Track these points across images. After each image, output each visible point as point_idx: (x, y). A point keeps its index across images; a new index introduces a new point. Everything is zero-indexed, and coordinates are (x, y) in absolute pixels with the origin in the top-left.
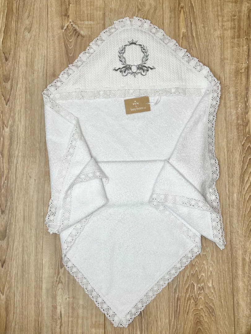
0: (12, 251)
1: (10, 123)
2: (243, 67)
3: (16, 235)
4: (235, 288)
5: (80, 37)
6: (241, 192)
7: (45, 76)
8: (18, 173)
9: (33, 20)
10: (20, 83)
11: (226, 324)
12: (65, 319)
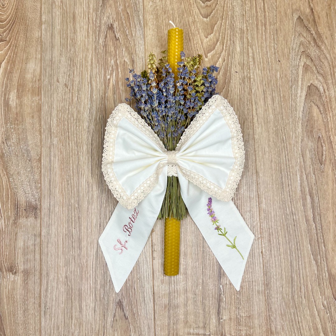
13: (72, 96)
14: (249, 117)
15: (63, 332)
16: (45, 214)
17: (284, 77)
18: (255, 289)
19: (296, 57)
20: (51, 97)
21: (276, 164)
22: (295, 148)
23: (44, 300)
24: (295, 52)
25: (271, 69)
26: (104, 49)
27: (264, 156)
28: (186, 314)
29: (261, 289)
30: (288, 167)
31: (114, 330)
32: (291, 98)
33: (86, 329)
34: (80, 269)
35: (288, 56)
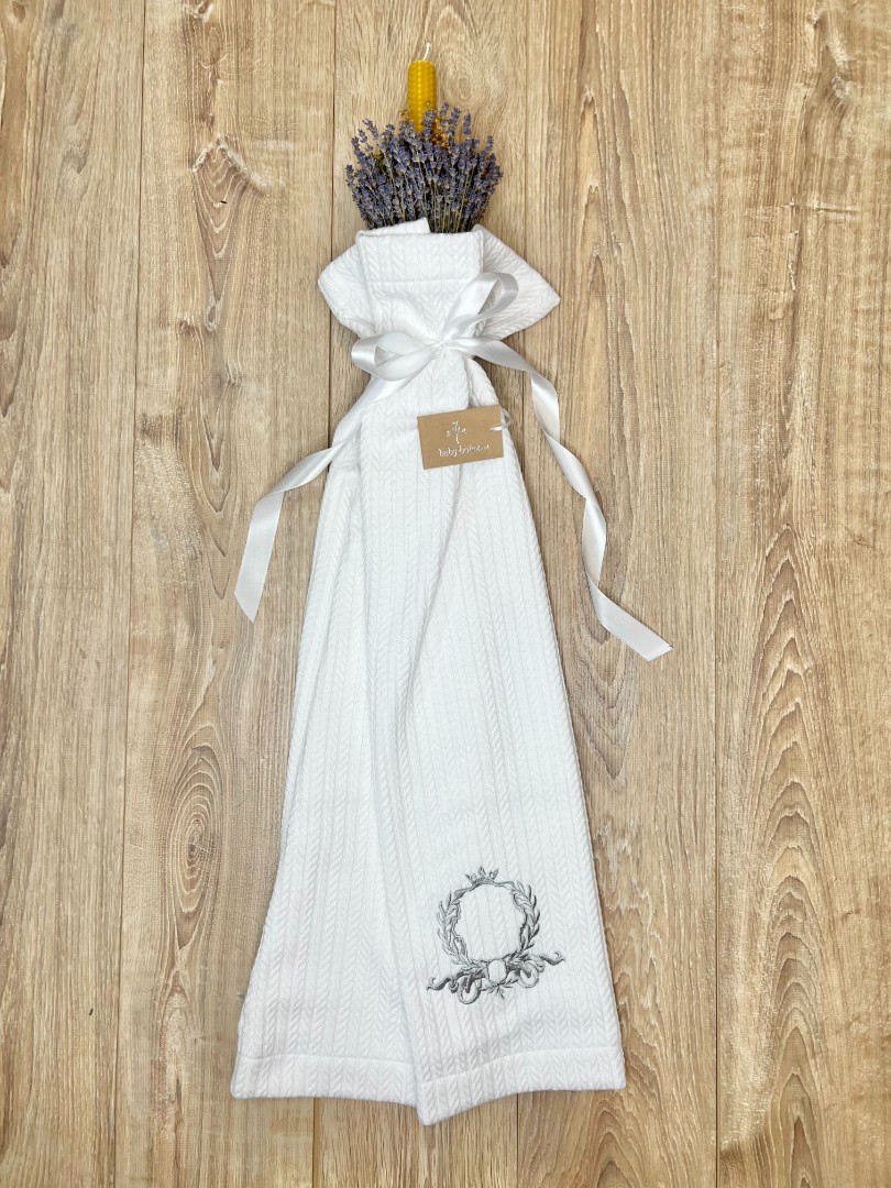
0: (22, 889)
1: (15, 474)
2: (780, 301)
3: (35, 841)
4: (724, 1005)
5: (249, 192)
6: (755, 707)
7: (132, 320)
8: (44, 639)
9: (92, 129)
10: (50, 341)
11: (690, 1123)
12: (191, 1102)
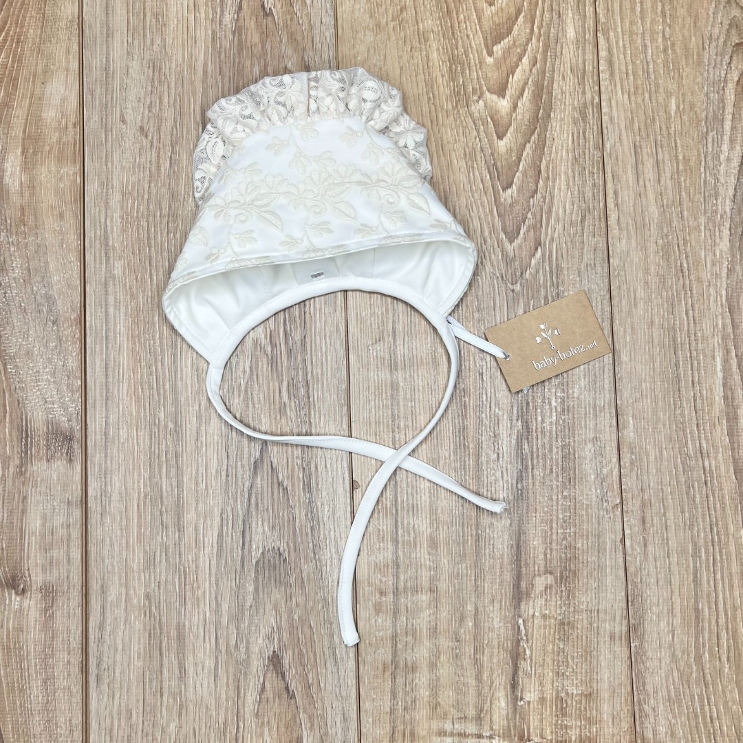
13: (158, 156)
14: (596, 204)
15: (141, 726)
16: (95, 446)
17: (687, 111)
18: (605, 631)
19: (719, 58)
20: (106, 161)
21: (664, 332)
22: (712, 290)
23: (95, 648)
24: (717, 46)
25: (653, 89)
26: (236, 39)
27: (634, 310)
28: (435, 687)
29: (617, 629)
30: (693, 338)
31: (263, 724)
32: (703, 163)
33: (194, 720)
34: (179, 578)
35: (698, 55)
